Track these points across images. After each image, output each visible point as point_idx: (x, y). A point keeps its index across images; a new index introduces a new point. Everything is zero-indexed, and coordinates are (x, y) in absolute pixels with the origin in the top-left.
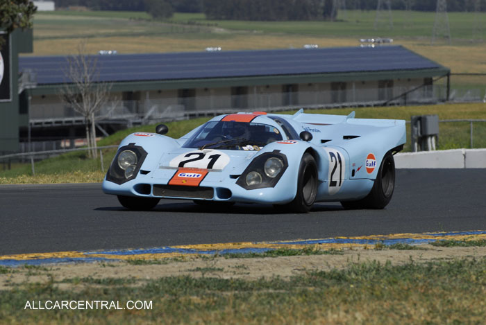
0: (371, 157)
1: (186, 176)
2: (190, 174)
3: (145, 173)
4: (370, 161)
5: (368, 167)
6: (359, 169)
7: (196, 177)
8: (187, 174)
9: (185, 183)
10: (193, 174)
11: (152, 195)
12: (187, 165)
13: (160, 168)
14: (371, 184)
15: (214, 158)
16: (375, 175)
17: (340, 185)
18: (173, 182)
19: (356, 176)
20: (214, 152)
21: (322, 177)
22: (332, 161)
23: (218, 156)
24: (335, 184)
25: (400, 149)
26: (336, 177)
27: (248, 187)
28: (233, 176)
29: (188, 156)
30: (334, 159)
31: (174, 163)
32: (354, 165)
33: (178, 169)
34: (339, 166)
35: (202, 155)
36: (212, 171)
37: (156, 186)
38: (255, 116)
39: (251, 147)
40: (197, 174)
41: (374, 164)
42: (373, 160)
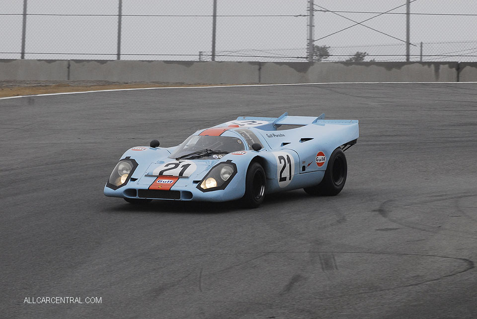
0: (320, 154)
1: (162, 183)
2: (165, 181)
3: (134, 180)
4: (320, 157)
5: (318, 162)
6: (309, 165)
7: (169, 182)
8: (163, 180)
9: (160, 187)
10: (167, 181)
11: (137, 197)
12: (165, 173)
13: (145, 176)
14: (322, 174)
15: (185, 167)
16: (324, 167)
17: (290, 179)
18: (152, 188)
19: (307, 170)
20: (186, 162)
21: (272, 176)
22: (281, 163)
23: (189, 165)
24: (284, 179)
25: (353, 143)
26: (286, 174)
27: (204, 191)
28: (195, 182)
29: (167, 166)
30: (282, 161)
31: (157, 172)
32: (304, 162)
33: (158, 177)
34: (288, 165)
35: (177, 165)
36: (181, 178)
37: (140, 190)
38: (225, 130)
39: (217, 156)
40: (170, 181)
41: (324, 159)
42: (322, 157)
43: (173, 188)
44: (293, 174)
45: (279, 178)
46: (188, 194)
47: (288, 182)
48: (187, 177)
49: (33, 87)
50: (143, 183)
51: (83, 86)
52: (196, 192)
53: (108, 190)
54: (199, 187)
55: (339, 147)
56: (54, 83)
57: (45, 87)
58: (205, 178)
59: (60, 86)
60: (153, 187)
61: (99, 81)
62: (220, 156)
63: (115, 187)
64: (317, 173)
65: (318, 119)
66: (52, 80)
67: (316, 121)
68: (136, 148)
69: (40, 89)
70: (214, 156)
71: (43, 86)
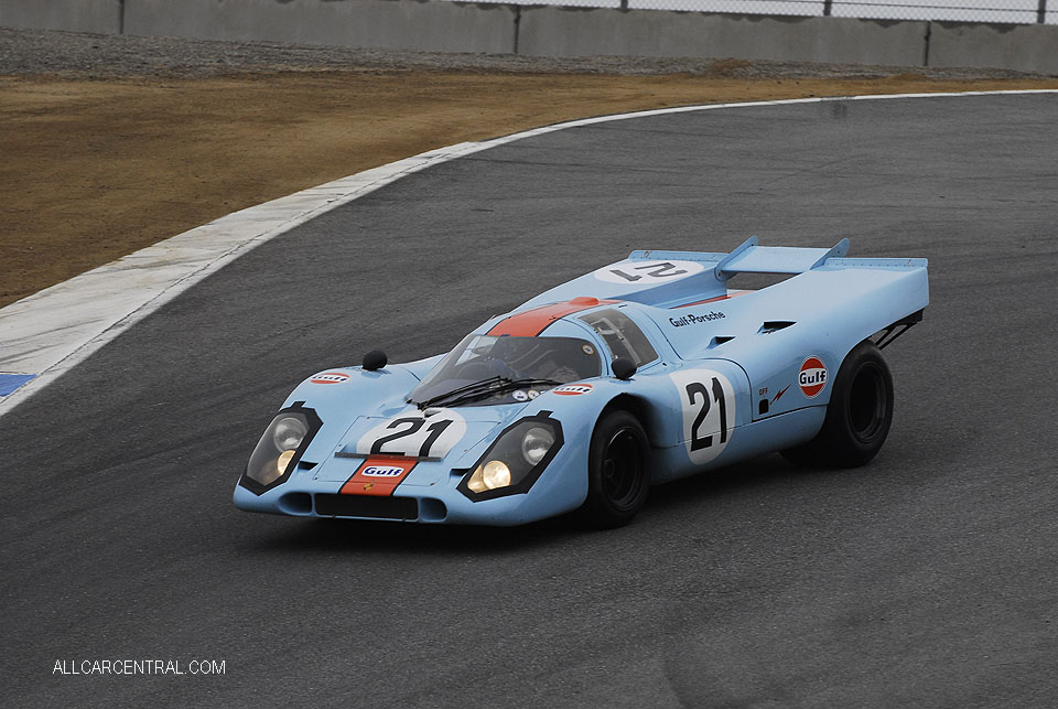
0: (813, 363)
1: (375, 475)
2: (382, 469)
3: (308, 466)
4: (811, 372)
5: (807, 385)
6: (779, 395)
7: (392, 475)
8: (379, 468)
9: (368, 489)
10: (388, 469)
11: (313, 514)
12: (387, 447)
13: (337, 455)
14: (820, 416)
15: (438, 429)
16: (824, 397)
17: (723, 439)
18: (349, 489)
19: (772, 409)
20: (443, 414)
21: (667, 439)
22: (693, 402)
23: (447, 423)
24: (707, 442)
25: (912, 320)
26: (710, 428)
27: (475, 497)
28: (456, 472)
29: (393, 425)
30: (699, 396)
31: (365, 445)
32: (762, 392)
33: (366, 458)
34: (715, 406)
35: (418, 423)
36: (424, 460)
37: (320, 496)
38: (555, 319)
39: (523, 394)
40: (396, 469)
41: (823, 376)
42: (817, 370)
43: (401, 491)
44: (730, 424)
45: (688, 441)
46: (436, 506)
47: (717, 448)
48: (437, 460)
49: (846, 78)
50: (329, 476)
51: (957, 81)
52: (457, 502)
53: (242, 494)
54: (463, 488)
55: (866, 341)
56: (891, 72)
57: (874, 80)
58: (483, 461)
59: (904, 78)
60: (351, 489)
61: (994, 70)
62: (532, 393)
63: (258, 488)
64: (803, 414)
65: (828, 256)
66: (887, 65)
67: (822, 263)
68: (322, 375)
69: (862, 84)
70: (516, 394)
71: (867, 78)
